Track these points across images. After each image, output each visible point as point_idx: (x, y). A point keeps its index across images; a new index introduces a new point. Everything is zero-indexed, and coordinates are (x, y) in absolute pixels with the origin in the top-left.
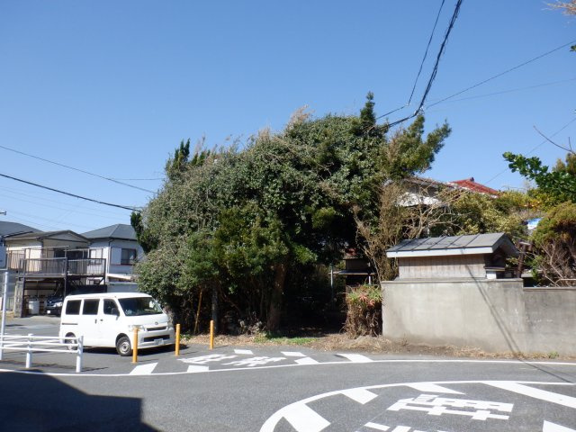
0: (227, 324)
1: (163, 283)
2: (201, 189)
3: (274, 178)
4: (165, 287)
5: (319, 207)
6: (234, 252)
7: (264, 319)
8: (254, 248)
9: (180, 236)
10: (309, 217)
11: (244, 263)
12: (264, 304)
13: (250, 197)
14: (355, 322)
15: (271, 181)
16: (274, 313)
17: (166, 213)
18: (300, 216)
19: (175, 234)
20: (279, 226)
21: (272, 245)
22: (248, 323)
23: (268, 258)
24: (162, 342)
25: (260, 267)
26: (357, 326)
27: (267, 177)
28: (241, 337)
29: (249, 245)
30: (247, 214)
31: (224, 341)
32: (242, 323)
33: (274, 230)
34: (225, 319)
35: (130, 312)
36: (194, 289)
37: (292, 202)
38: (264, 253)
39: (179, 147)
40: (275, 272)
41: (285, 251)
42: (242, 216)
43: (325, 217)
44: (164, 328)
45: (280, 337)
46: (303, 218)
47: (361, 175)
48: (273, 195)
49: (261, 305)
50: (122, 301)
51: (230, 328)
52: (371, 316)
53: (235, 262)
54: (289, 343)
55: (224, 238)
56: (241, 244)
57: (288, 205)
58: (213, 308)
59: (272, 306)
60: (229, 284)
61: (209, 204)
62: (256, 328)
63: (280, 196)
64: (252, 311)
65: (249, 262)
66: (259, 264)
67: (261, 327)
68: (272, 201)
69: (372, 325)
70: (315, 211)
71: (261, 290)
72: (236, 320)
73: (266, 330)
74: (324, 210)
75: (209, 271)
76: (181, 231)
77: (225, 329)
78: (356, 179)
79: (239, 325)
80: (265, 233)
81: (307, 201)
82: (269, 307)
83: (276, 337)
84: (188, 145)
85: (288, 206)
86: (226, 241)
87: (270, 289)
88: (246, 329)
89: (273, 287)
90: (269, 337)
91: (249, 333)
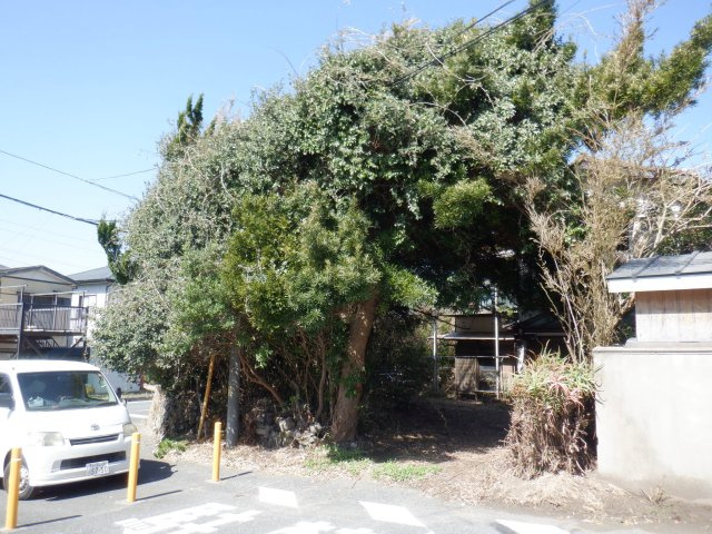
0: (254, 425)
1: (134, 343)
2: (213, 170)
3: (351, 124)
4: (139, 352)
5: (450, 180)
6: (263, 280)
7: (325, 420)
8: (305, 271)
9: (175, 259)
10: (425, 205)
11: (285, 302)
12: (326, 387)
13: (303, 175)
14: (535, 440)
15: (346, 131)
16: (345, 407)
17: (156, 220)
18: (405, 204)
19: (167, 256)
20: (360, 225)
21: (346, 264)
22: (294, 425)
23: (334, 292)
24: (105, 469)
25: (317, 312)
26: (538, 449)
27: (336, 121)
28: (280, 454)
29: (297, 266)
30: (295, 207)
31: (246, 458)
32: (283, 424)
33: (348, 234)
34: (252, 415)
35: (39, 402)
36: (189, 357)
37: (390, 175)
38: (326, 279)
39: (184, 108)
40: (349, 326)
41: (373, 276)
42: (285, 211)
43: (466, 201)
44: (113, 437)
45: (357, 458)
46: (413, 208)
47: (538, 121)
48: (348, 160)
49: (320, 392)
50: (25, 379)
51: (260, 432)
52: (572, 428)
53: (263, 300)
54: (376, 476)
55: (247, 254)
56: (278, 264)
57: (380, 181)
58: (231, 394)
59: (342, 394)
60: (256, 347)
61: (227, 196)
62: (309, 436)
63: (364, 163)
64: (301, 402)
65: (293, 299)
66: (315, 304)
67: (319, 434)
68: (347, 173)
69: (573, 447)
70: (442, 190)
71: (320, 362)
72: (273, 417)
73: (329, 442)
74: (462, 187)
75: (215, 320)
76: (177, 248)
77: (251, 434)
78: (527, 129)
79: (277, 429)
80: (329, 239)
81: (423, 168)
82: (335, 395)
83: (348, 458)
84: (200, 105)
85: (381, 185)
86: (251, 259)
87: (338, 359)
88: (291, 437)
89: (345, 355)
90: (334, 457)
91: (296, 444)
